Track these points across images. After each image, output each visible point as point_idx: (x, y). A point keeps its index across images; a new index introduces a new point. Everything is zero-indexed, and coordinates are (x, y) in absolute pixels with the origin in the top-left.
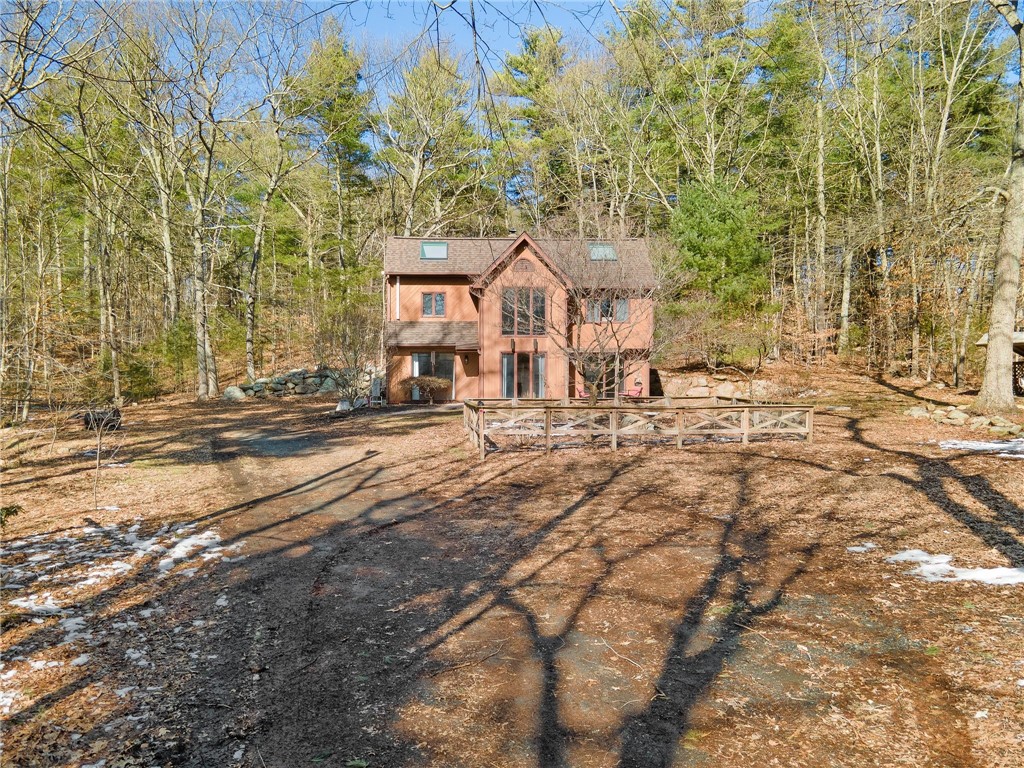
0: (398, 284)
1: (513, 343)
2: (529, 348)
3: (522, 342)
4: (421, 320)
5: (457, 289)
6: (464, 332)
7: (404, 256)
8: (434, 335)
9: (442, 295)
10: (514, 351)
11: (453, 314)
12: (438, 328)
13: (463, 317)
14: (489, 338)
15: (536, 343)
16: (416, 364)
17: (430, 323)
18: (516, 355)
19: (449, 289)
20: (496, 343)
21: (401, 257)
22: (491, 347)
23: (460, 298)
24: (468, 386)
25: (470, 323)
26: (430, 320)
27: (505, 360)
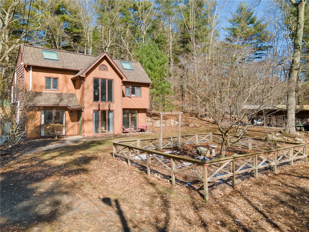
0: (31, 71)
1: (99, 106)
2: (107, 108)
3: (103, 105)
4: (44, 91)
5: (65, 76)
6: (70, 99)
7: (34, 56)
8: (55, 100)
9: (56, 79)
10: (99, 110)
11: (63, 89)
12: (56, 96)
13: (68, 91)
14: (88, 103)
15: (109, 106)
16: (43, 116)
17: (50, 93)
18: (100, 112)
19: (60, 76)
20: (91, 105)
21: (32, 56)
22: (88, 107)
23: (66, 81)
24: (72, 127)
25: (72, 94)
26: (50, 92)
27: (94, 114)
